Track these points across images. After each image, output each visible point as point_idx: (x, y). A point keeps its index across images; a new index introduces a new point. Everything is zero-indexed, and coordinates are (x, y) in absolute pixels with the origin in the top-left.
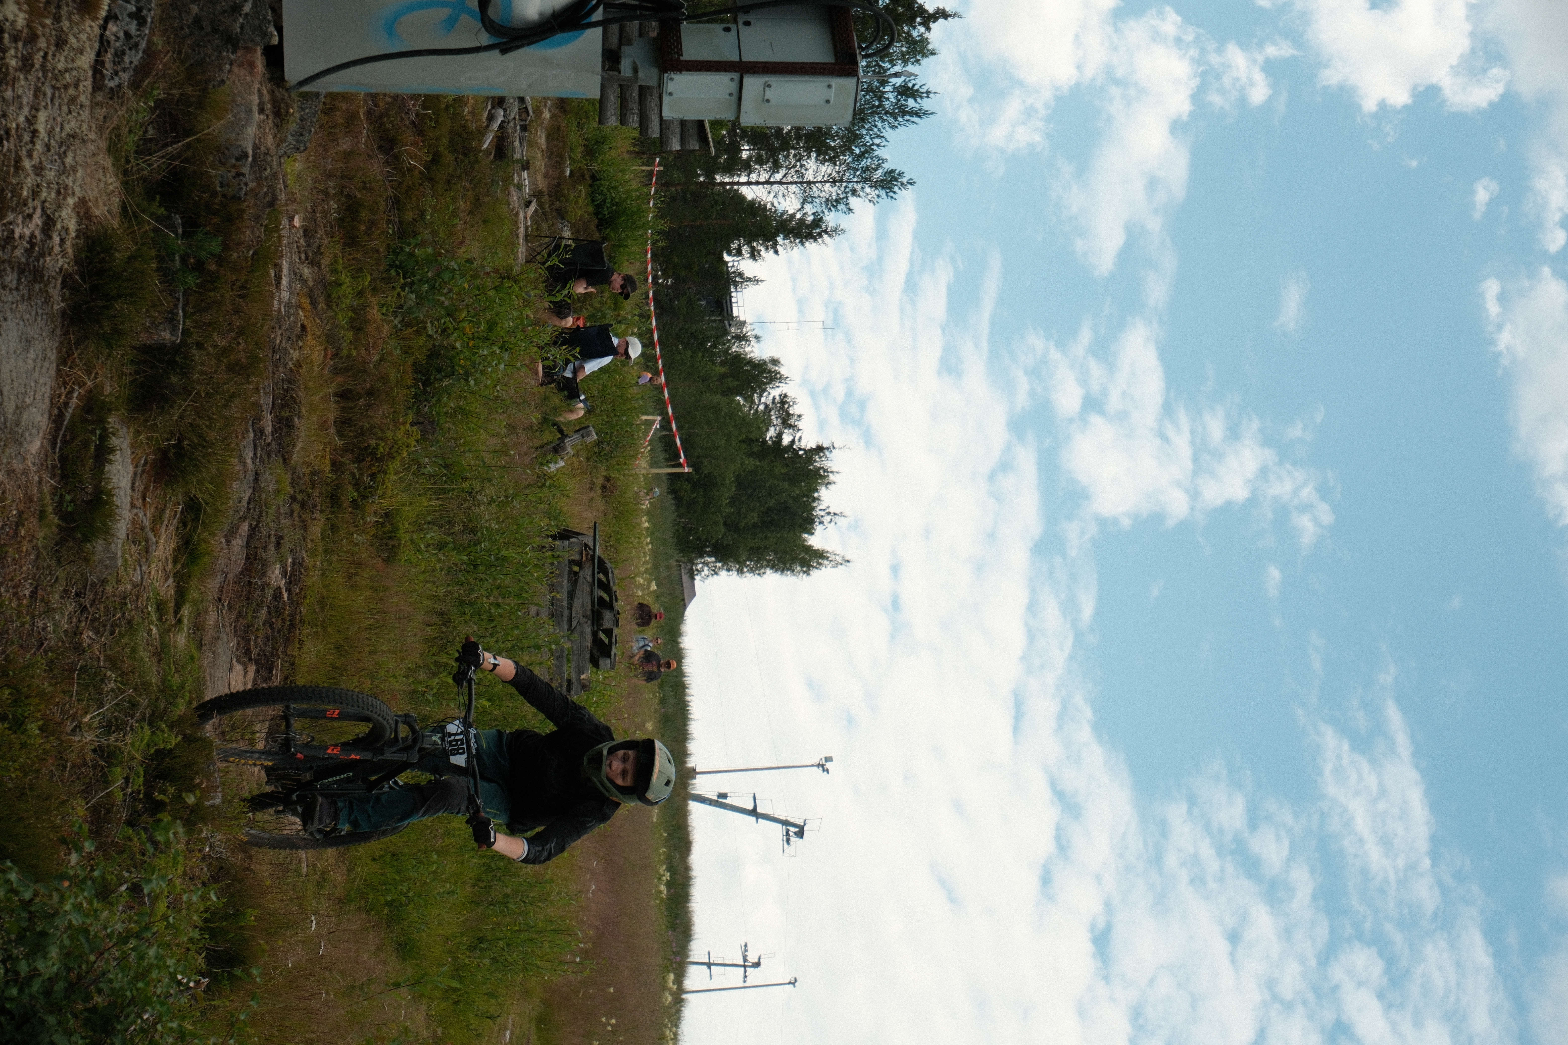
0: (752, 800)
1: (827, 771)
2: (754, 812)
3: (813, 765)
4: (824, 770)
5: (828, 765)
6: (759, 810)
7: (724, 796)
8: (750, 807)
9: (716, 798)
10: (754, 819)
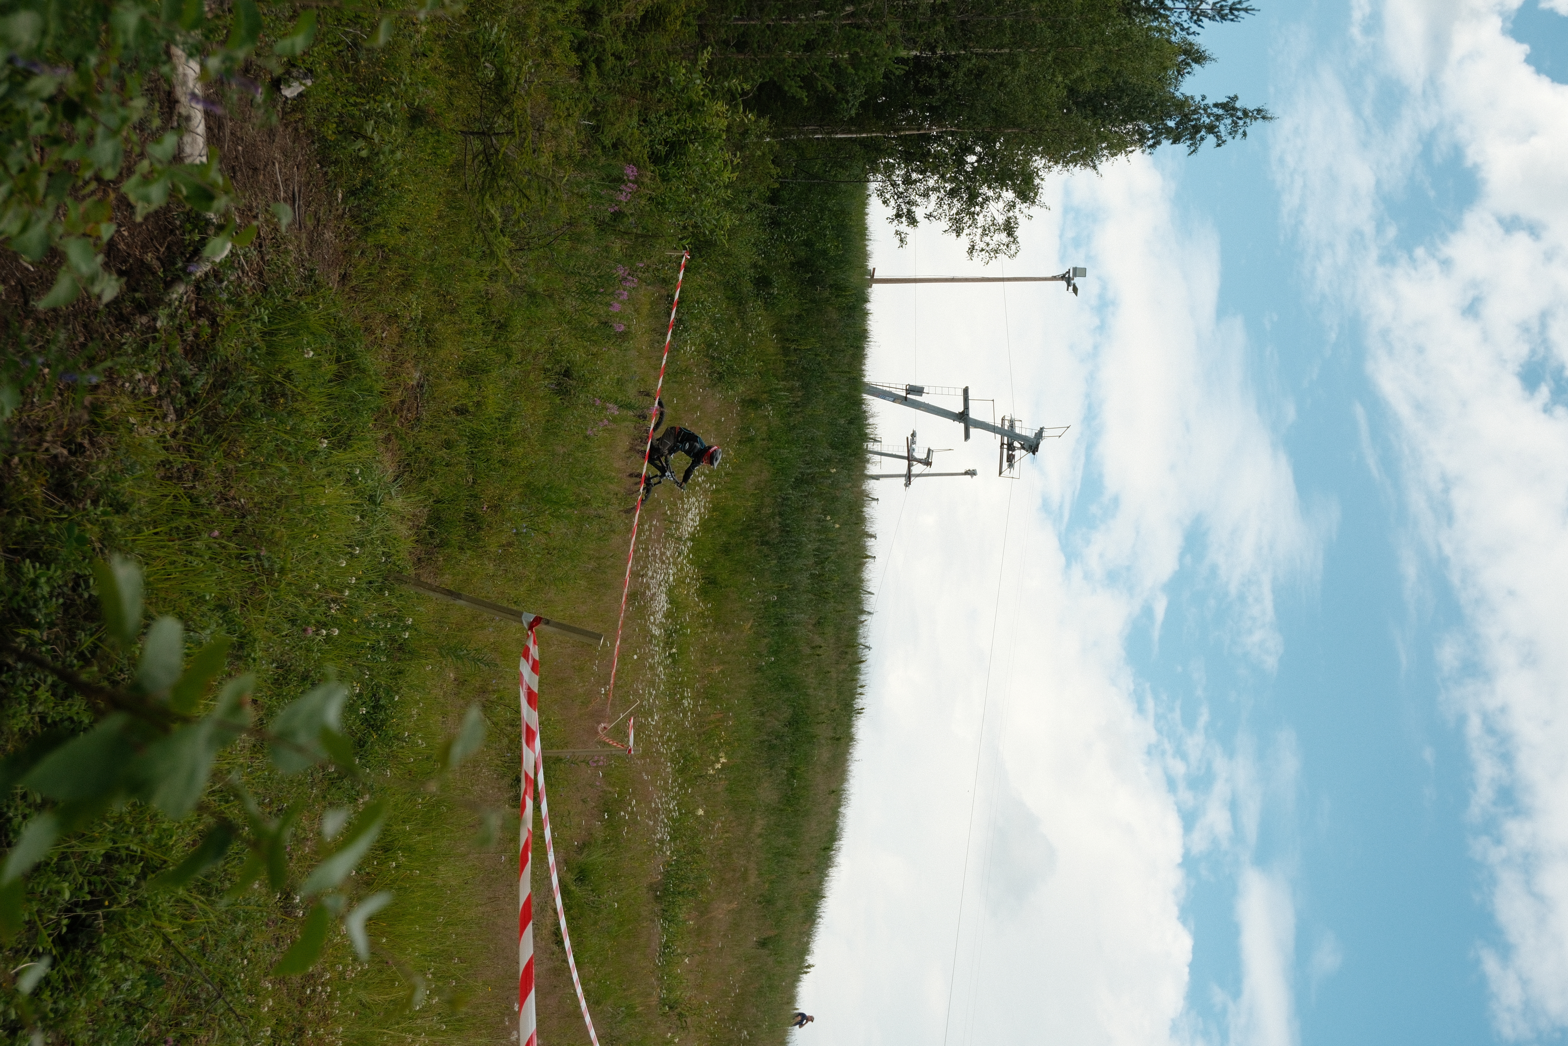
0: (962, 398)
1: (1075, 290)
2: (963, 417)
3: (1054, 278)
4: (1069, 285)
5: (1077, 281)
6: (973, 414)
7: (919, 391)
8: (960, 409)
9: (904, 394)
10: (962, 425)
